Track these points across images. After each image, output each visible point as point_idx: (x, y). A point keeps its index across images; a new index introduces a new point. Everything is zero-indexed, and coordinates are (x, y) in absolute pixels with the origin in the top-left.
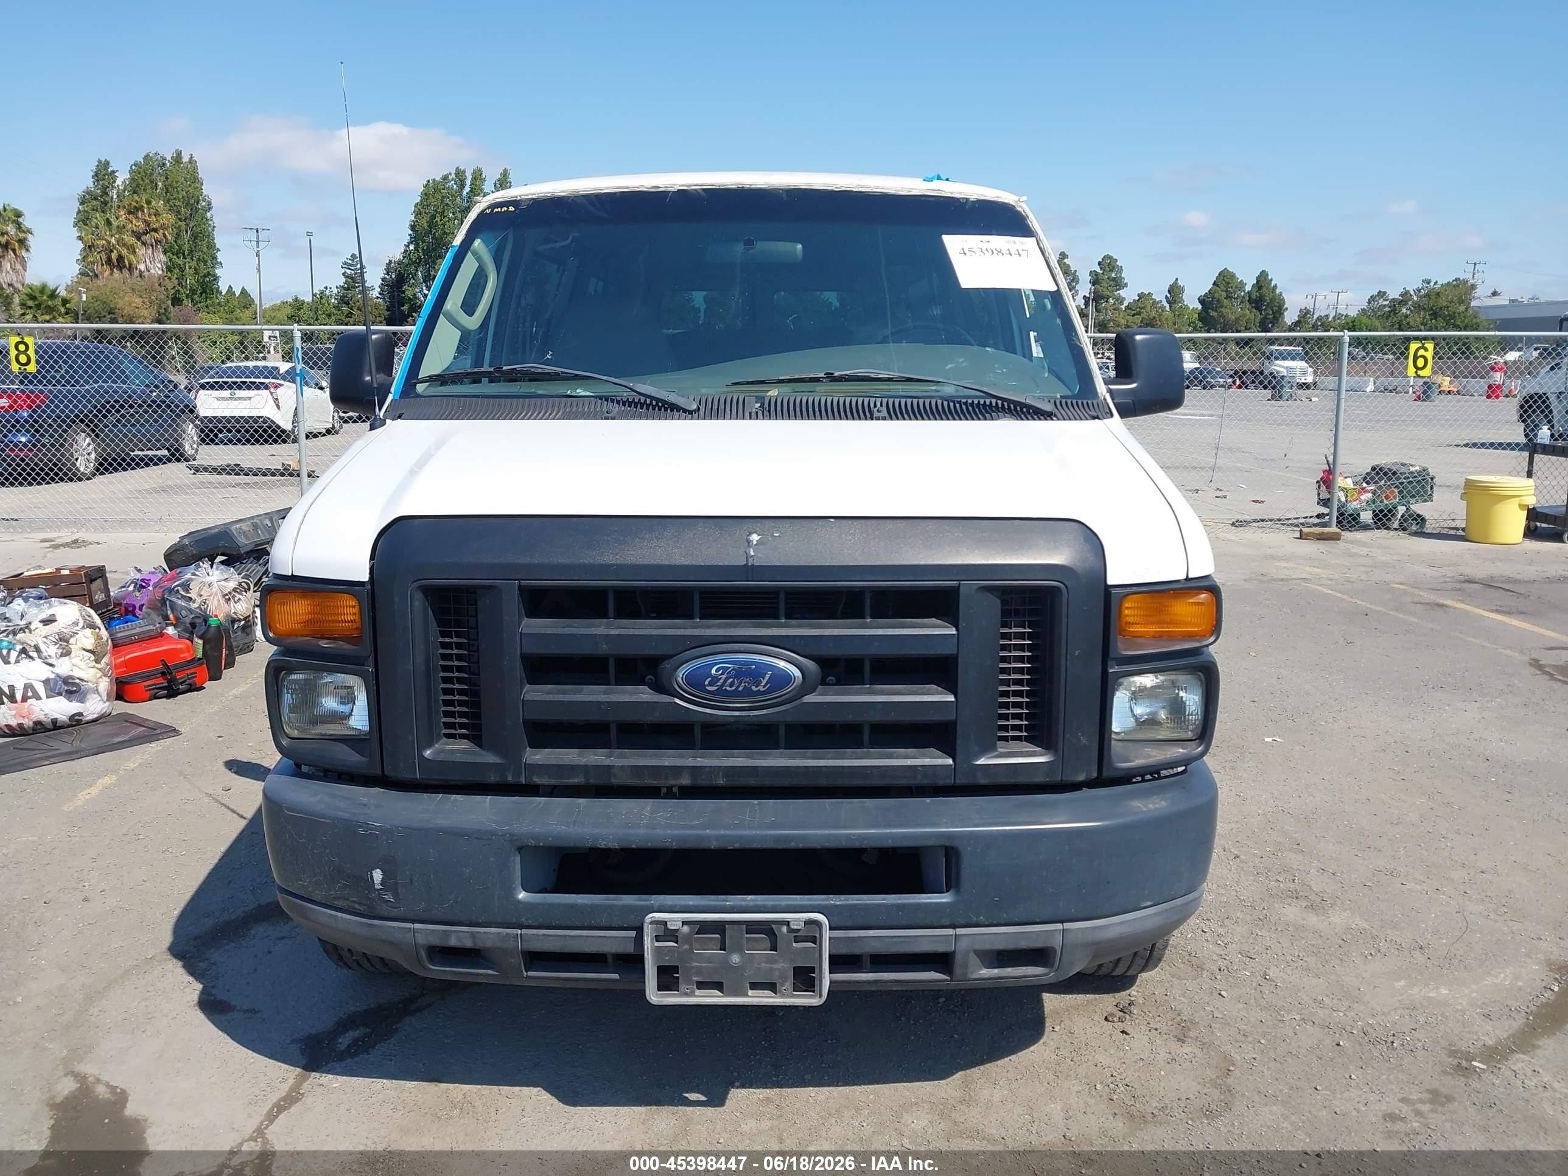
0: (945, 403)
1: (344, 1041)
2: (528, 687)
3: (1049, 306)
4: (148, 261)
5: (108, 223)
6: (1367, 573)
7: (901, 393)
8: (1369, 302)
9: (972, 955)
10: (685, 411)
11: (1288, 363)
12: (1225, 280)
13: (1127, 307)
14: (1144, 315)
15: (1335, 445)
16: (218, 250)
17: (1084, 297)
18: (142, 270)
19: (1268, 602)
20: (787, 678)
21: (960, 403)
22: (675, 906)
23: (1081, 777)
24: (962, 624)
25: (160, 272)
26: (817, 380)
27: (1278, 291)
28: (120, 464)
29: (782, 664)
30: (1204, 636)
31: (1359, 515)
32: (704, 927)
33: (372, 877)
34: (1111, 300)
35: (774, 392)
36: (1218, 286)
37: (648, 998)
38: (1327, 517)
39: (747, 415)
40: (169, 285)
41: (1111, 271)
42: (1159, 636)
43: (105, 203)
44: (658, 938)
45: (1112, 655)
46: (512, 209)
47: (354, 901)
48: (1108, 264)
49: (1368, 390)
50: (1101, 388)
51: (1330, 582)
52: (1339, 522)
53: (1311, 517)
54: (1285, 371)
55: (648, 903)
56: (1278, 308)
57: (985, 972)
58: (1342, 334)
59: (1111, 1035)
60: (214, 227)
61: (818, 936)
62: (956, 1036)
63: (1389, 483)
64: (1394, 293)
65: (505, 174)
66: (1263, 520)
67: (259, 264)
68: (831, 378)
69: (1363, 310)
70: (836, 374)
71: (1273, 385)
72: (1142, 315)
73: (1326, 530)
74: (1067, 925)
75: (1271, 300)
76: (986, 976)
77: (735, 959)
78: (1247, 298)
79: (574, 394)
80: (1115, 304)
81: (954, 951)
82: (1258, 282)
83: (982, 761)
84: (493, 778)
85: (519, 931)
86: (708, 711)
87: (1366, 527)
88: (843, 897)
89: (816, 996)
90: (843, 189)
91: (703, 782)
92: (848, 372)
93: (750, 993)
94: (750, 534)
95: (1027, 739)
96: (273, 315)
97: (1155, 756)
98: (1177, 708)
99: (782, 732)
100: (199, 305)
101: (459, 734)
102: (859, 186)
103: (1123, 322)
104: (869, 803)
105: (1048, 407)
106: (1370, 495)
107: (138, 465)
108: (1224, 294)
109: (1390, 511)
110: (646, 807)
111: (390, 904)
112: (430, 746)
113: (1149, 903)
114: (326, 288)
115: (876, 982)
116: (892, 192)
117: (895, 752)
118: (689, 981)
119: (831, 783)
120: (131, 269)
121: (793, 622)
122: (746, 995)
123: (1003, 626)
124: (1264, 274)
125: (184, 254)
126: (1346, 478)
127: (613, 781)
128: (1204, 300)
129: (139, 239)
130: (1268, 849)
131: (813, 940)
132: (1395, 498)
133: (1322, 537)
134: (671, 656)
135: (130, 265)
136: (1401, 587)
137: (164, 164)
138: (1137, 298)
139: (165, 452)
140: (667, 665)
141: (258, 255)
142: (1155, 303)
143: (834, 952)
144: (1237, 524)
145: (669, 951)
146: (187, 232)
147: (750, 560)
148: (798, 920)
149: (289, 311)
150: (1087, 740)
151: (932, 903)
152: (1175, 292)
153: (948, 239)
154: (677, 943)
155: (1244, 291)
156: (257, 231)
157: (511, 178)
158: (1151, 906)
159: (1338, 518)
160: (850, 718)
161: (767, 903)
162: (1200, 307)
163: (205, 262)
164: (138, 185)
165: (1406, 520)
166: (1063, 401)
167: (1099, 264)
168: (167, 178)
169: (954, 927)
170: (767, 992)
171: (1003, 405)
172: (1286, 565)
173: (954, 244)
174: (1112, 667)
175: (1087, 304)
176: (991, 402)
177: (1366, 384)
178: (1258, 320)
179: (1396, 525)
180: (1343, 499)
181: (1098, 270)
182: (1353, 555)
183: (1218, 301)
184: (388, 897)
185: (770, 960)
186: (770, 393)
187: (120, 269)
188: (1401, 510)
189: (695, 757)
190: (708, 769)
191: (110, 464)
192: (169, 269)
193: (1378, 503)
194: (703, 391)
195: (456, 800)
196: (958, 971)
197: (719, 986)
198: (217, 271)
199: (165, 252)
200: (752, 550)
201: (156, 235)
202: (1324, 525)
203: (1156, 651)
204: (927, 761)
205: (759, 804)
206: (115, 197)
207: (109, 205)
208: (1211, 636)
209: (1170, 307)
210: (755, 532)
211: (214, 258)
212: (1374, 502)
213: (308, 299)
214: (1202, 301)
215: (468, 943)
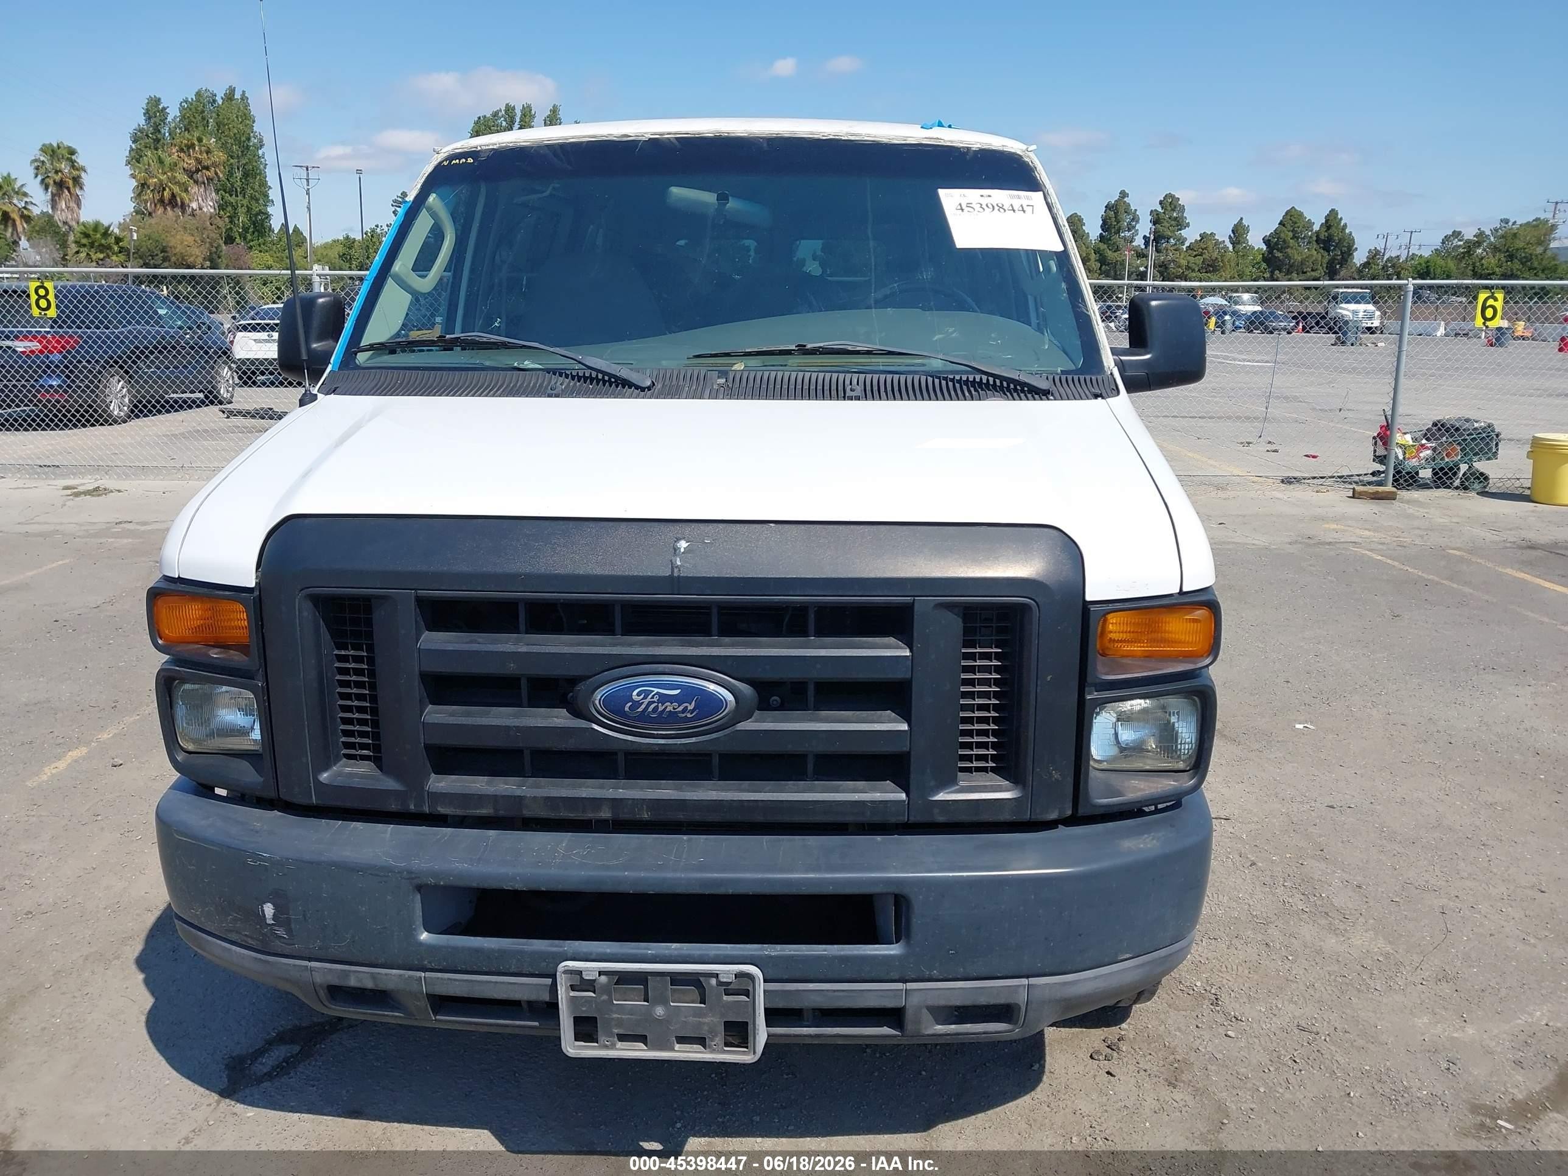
0: (930, 379)
1: (268, 1062)
2: (430, 707)
3: (1054, 269)
4: (200, 199)
5: (161, 161)
6: (1422, 537)
7: (881, 368)
8: (1443, 243)
9: (925, 1011)
10: (637, 387)
11: (1353, 306)
12: (1292, 220)
13: (1189, 248)
14: (1206, 256)
15: (1394, 399)
16: (270, 188)
17: (1145, 237)
18: (195, 208)
19: (1312, 568)
20: (719, 703)
21: (945, 379)
22: (591, 954)
23: (1053, 816)
24: (917, 645)
25: (212, 210)
26: (788, 352)
27: (1347, 231)
28: (163, 406)
29: (712, 687)
30: (1202, 656)
31: (1417, 473)
32: (623, 979)
33: (263, 911)
34: (1172, 240)
35: (739, 366)
36: (1284, 225)
37: (564, 1051)
38: (1383, 475)
39: (707, 392)
40: (220, 223)
41: (1173, 210)
42: (1149, 656)
43: (157, 140)
44: (573, 988)
45: (1089, 679)
46: (470, 160)
47: (246, 935)
48: (1170, 203)
49: (1439, 334)
50: (1109, 361)
51: (1380, 547)
52: (1395, 481)
53: (1365, 475)
54: (1350, 315)
55: (561, 949)
56: (1347, 249)
57: (940, 1028)
58: (1405, 282)
59: (1095, 1076)
60: (266, 164)
61: (751, 989)
62: (924, 1073)
63: (1450, 440)
64: (1469, 234)
65: (555, 111)
66: (1314, 478)
67: (309, 203)
68: (803, 350)
69: (1436, 250)
70: (809, 346)
71: (1339, 329)
72: (1204, 256)
73: (1381, 489)
74: (1033, 981)
75: (1340, 240)
76: (941, 1032)
77: (660, 1011)
78: (1315, 238)
79: (521, 366)
80: (1176, 244)
81: (905, 1006)
82: (1327, 221)
83: (941, 796)
84: (394, 807)
85: (423, 974)
86: (630, 738)
87: (1425, 486)
88: (779, 947)
89: (749, 1052)
90: (831, 137)
91: (625, 816)
92: (821, 345)
93: (677, 1047)
94: (678, 540)
95: (993, 770)
96: (325, 254)
97: (1144, 790)
98: (1168, 736)
99: (716, 761)
100: (251, 244)
101: (360, 755)
102: (848, 133)
103: (1184, 263)
104: (813, 841)
105: (1043, 385)
106: (1429, 452)
107: (181, 407)
108: (1291, 234)
109: (1451, 469)
110: (562, 841)
111: (282, 940)
112: (326, 768)
113: (1128, 956)
114: (377, 226)
115: (818, 1036)
116: (885, 140)
117: (842, 785)
118: (611, 1035)
119: (771, 818)
120: (183, 207)
121: (727, 640)
122: (673, 1050)
123: (964, 647)
124: (1333, 213)
125: (236, 191)
126: (1405, 433)
127: (524, 812)
128: (1269, 240)
129: (191, 177)
130: (1288, 856)
131: (746, 993)
132: (1456, 455)
133: (1376, 497)
134: (590, 677)
135: (183, 204)
136: (1458, 553)
137: (214, 101)
138: (1199, 238)
139: (201, 395)
140: (581, 687)
141: (308, 194)
142: (1217, 243)
143: (768, 1006)
144: (1287, 481)
145: (586, 1002)
146: (238, 169)
147: (676, 570)
148: (728, 972)
149: (340, 249)
150: (1060, 775)
151: (880, 955)
152: (1239, 232)
153: (942, 193)
154: (594, 993)
155: (1312, 231)
156: (307, 169)
157: (561, 114)
158: (1133, 958)
159: (1394, 476)
160: (790, 748)
161: (693, 952)
162: (1265, 248)
163: (257, 200)
164: (190, 122)
165: (1467, 479)
166: (1063, 378)
167: (1161, 203)
168: (218, 115)
169: (905, 981)
170: (699, 1047)
171: (994, 381)
172: (1335, 526)
173: (950, 198)
174: (1089, 694)
175: (1147, 244)
176: (981, 379)
177: (1436, 329)
178: (1325, 261)
179: (1457, 483)
180: (1401, 457)
181: (1160, 209)
182: (1410, 517)
183: (1284, 241)
184: (281, 932)
185: (697, 1013)
186: (735, 367)
187: (173, 207)
188: (1464, 468)
189: (616, 788)
190: (630, 802)
191: (154, 406)
192: (222, 207)
193: (1438, 460)
194: (664, 363)
195: (355, 828)
196: (909, 1027)
197: (643, 1039)
198: (269, 209)
199: (217, 191)
200: (678, 559)
201: (208, 173)
202: (1380, 484)
203: (1145, 674)
204: (878, 796)
205: (689, 840)
206: (167, 134)
207: (161, 143)
208: (1209, 655)
209: (1234, 248)
210: (684, 538)
211: (266, 196)
212: (1434, 459)
213: (358, 237)
214: (1267, 241)
215: (369, 984)
